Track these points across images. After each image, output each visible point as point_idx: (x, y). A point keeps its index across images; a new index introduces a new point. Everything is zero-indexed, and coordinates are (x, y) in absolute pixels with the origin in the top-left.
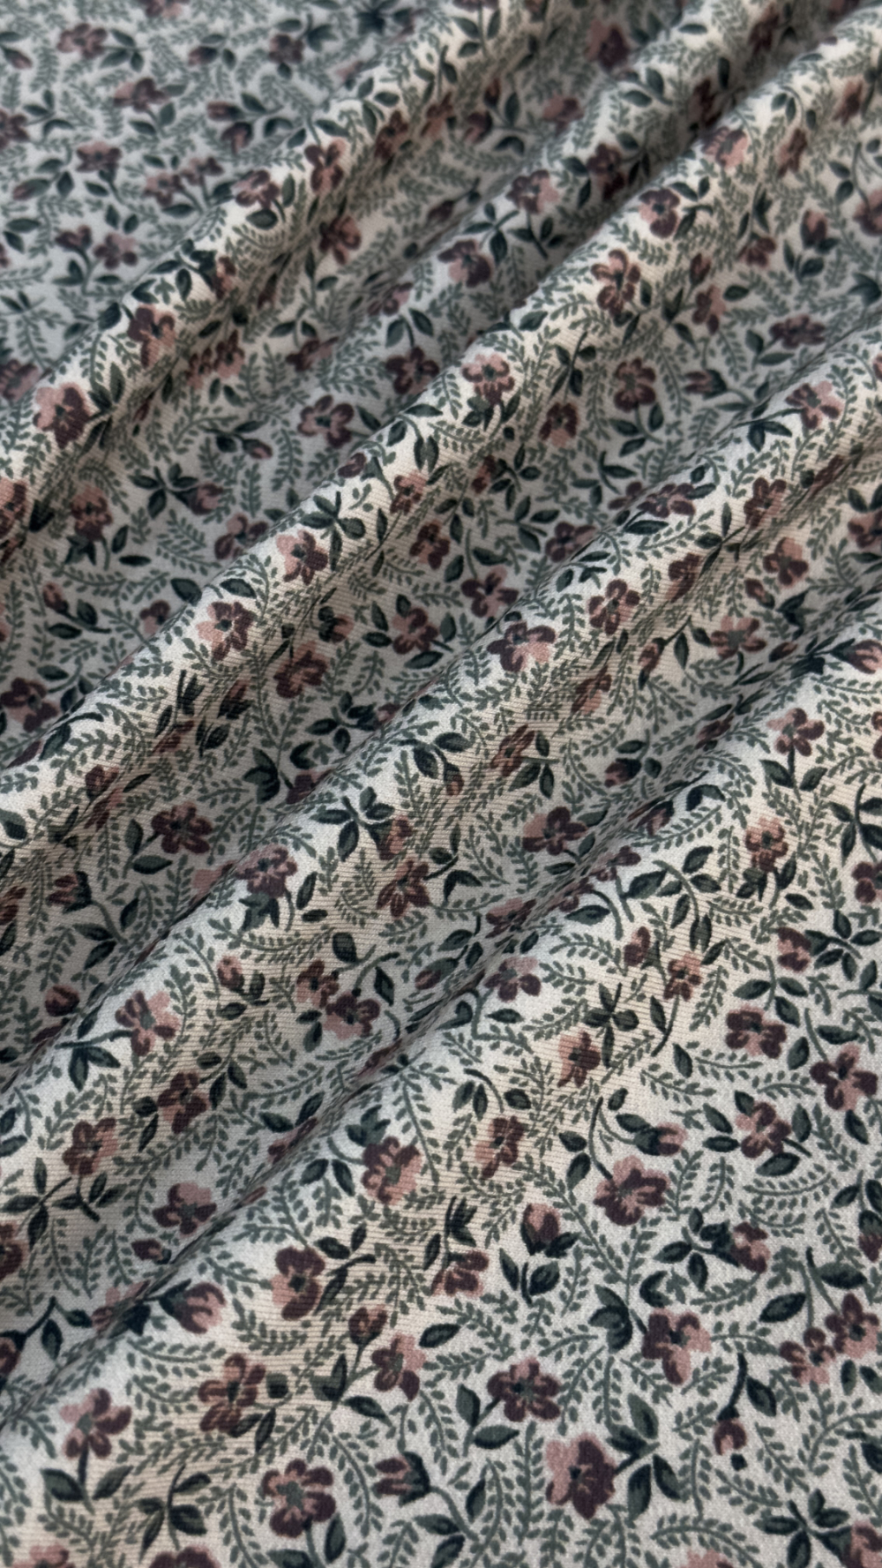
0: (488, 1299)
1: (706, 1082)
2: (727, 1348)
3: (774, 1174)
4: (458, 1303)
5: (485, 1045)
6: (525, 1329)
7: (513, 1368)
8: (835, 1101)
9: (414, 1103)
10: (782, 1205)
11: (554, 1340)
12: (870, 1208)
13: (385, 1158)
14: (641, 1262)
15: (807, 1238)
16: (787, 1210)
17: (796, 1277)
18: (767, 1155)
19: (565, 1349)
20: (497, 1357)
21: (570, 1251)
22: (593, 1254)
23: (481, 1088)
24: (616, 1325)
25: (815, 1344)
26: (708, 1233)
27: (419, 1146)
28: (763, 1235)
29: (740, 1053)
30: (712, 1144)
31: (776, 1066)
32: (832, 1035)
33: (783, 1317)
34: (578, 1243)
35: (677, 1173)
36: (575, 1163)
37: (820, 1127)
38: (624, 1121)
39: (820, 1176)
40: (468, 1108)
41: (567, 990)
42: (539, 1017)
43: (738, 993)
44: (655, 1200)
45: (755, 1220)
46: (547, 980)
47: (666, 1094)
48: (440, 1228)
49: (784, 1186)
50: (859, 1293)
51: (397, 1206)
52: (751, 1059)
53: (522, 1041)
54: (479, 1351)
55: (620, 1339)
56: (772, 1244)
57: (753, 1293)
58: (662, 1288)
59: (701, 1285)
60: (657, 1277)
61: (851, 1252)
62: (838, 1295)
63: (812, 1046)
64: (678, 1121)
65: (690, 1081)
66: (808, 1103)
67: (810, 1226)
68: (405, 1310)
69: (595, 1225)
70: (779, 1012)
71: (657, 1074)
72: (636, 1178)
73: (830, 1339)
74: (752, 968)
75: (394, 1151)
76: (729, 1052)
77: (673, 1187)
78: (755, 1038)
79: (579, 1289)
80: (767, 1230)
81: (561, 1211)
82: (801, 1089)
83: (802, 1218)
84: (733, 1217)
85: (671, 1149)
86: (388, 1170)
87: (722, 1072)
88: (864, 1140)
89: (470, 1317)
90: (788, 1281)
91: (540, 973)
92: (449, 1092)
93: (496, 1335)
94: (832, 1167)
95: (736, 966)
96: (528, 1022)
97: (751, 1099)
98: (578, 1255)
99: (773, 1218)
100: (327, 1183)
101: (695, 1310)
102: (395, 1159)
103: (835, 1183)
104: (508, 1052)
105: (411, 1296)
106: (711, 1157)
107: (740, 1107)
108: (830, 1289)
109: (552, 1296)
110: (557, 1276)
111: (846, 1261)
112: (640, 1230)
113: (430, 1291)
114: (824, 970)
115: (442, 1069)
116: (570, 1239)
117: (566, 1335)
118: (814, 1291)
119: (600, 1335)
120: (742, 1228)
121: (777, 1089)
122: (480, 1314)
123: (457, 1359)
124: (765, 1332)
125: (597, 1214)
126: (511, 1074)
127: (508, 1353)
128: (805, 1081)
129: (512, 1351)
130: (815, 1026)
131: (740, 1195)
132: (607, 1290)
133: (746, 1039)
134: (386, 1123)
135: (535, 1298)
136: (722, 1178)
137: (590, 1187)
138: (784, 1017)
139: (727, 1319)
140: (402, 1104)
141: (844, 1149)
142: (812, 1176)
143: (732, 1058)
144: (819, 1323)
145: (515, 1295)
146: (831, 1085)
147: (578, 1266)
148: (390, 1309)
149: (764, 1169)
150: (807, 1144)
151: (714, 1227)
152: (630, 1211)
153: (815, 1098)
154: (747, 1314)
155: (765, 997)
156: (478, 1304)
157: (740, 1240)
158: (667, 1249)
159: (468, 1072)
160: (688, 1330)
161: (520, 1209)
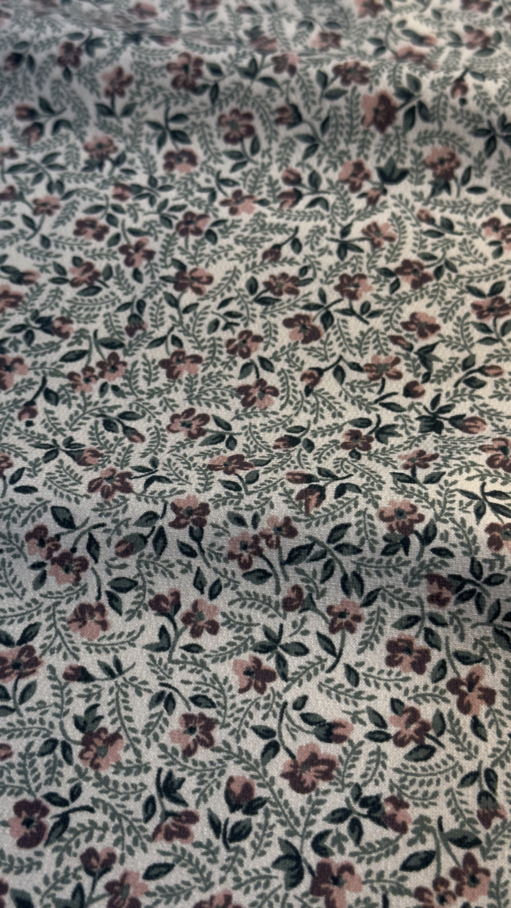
0: (198, 845)
1: (370, 690)
2: (374, 890)
3: (417, 760)
4: (174, 848)
5: (176, 667)
6: (224, 868)
7: (212, 898)
8: (464, 707)
9: (122, 705)
10: (421, 784)
11: (244, 878)
12: (486, 788)
13: (96, 741)
14: (313, 822)
15: (439, 811)
16: (425, 788)
17: (429, 837)
18: (412, 745)
19: (252, 885)
20: (201, 889)
21: (261, 811)
22: (278, 814)
23: (170, 695)
24: (292, 869)
25: (442, 889)
26: (364, 802)
27: (122, 733)
28: (407, 806)
29: (396, 670)
30: (371, 736)
31: (421, 680)
32: (465, 658)
33: (417, 868)
34: (268, 805)
35: (344, 758)
36: (267, 748)
37: (453, 726)
38: (305, 718)
39: (451, 763)
40: (161, 707)
41: (238, 631)
42: (216, 649)
43: (395, 626)
44: (326, 776)
45: (401, 793)
46: (224, 624)
47: (338, 699)
48: (152, 791)
49: (423, 769)
50: (476, 852)
51: (107, 772)
52: (404, 675)
53: (203, 665)
54: (188, 884)
55: (294, 880)
56: (413, 813)
57: (396, 849)
58: (328, 842)
59: (357, 841)
60: (323, 835)
61: (471, 821)
62: (460, 853)
63: (448, 665)
64: (347, 718)
65: (357, 690)
66: (445, 708)
67: (442, 800)
68: (132, 853)
69: (281, 792)
70: (426, 639)
71: (331, 685)
72: (313, 759)
73: (453, 885)
74: (406, 606)
75: (103, 736)
76: (388, 669)
77: (341, 767)
78: (408, 659)
79: (266, 840)
80: (410, 802)
81: (255, 782)
82: (439, 697)
83: (435, 794)
84: (383, 790)
85: (340, 739)
86: (99, 748)
87: (382, 683)
88: (484, 739)
89: (183, 858)
90: (423, 841)
91: (220, 619)
92: (147, 697)
93: (201, 872)
94: (459, 756)
95: (392, 605)
96: (207, 652)
97: (402, 704)
98: (267, 815)
99: (415, 793)
100: (55, 757)
101: (353, 861)
102: (104, 741)
103: (461, 769)
104: (192, 671)
105: (135, 842)
106: (370, 746)
107: (394, 709)
108: (455, 849)
109: (245, 844)
110: (250, 830)
111: (467, 828)
112: (314, 798)
113: (153, 838)
114: (461, 606)
115: (145, 683)
116: (262, 802)
117: (254, 874)
118: (443, 850)
119: (279, 876)
120: (391, 800)
121: (422, 697)
122: (191, 856)
123: (171, 889)
124: (404, 879)
125: (283, 784)
126: (193, 686)
127: (209, 886)
128: (443, 692)
129: (212, 884)
130: (452, 650)
131: (389, 774)
132: (287, 842)
133: (401, 660)
134: (101, 718)
135: (232, 845)
136: (378, 762)
137: (279, 764)
138: (429, 643)
139: (376, 867)
140: (113, 705)
141: (470, 744)
142: (445, 763)
143: (390, 673)
144: (444, 873)
145: (218, 843)
146: (462, 695)
147: (267, 823)
148: (118, 851)
149: (409, 756)
150: (441, 739)
151: (371, 797)
152: (308, 783)
153: (449, 705)
154: (391, 864)
155: (416, 628)
156: (189, 847)
157: (388, 808)
158: (334, 813)
159: (162, 685)
160: (346, 875)
161: (224, 780)
